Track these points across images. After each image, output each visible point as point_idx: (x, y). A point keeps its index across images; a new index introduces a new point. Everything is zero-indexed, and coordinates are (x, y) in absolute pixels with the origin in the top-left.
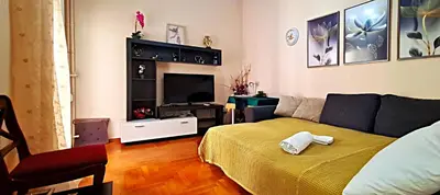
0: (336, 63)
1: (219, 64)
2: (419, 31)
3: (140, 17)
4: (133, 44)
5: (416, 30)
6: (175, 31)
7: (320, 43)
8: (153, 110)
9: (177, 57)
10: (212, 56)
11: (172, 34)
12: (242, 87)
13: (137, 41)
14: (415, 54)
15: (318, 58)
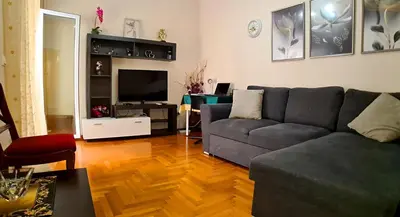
0: (302, 56)
1: (174, 58)
2: (381, 24)
3: (100, 13)
4: (93, 39)
5: (378, 23)
6: (132, 25)
7: (285, 34)
8: (109, 108)
9: (131, 52)
10: (166, 51)
11: (129, 28)
12: (197, 85)
13: (95, 36)
14: (378, 47)
15: (283, 50)
